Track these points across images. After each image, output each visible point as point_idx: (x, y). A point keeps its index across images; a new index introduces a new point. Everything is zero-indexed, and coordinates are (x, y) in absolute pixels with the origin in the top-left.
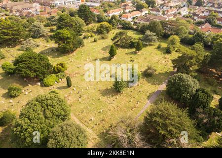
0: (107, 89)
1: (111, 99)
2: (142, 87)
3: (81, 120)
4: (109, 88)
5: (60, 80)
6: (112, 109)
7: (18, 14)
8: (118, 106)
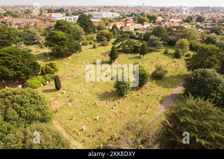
0: (106, 93)
1: (112, 104)
2: (151, 90)
3: (67, 130)
4: (109, 91)
5: (48, 82)
6: (113, 116)
7: (17, 27)
8: (121, 112)
